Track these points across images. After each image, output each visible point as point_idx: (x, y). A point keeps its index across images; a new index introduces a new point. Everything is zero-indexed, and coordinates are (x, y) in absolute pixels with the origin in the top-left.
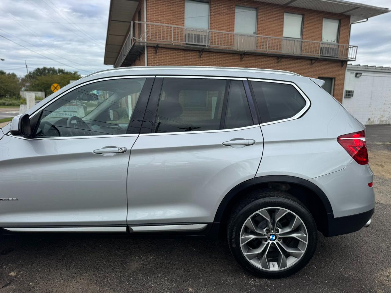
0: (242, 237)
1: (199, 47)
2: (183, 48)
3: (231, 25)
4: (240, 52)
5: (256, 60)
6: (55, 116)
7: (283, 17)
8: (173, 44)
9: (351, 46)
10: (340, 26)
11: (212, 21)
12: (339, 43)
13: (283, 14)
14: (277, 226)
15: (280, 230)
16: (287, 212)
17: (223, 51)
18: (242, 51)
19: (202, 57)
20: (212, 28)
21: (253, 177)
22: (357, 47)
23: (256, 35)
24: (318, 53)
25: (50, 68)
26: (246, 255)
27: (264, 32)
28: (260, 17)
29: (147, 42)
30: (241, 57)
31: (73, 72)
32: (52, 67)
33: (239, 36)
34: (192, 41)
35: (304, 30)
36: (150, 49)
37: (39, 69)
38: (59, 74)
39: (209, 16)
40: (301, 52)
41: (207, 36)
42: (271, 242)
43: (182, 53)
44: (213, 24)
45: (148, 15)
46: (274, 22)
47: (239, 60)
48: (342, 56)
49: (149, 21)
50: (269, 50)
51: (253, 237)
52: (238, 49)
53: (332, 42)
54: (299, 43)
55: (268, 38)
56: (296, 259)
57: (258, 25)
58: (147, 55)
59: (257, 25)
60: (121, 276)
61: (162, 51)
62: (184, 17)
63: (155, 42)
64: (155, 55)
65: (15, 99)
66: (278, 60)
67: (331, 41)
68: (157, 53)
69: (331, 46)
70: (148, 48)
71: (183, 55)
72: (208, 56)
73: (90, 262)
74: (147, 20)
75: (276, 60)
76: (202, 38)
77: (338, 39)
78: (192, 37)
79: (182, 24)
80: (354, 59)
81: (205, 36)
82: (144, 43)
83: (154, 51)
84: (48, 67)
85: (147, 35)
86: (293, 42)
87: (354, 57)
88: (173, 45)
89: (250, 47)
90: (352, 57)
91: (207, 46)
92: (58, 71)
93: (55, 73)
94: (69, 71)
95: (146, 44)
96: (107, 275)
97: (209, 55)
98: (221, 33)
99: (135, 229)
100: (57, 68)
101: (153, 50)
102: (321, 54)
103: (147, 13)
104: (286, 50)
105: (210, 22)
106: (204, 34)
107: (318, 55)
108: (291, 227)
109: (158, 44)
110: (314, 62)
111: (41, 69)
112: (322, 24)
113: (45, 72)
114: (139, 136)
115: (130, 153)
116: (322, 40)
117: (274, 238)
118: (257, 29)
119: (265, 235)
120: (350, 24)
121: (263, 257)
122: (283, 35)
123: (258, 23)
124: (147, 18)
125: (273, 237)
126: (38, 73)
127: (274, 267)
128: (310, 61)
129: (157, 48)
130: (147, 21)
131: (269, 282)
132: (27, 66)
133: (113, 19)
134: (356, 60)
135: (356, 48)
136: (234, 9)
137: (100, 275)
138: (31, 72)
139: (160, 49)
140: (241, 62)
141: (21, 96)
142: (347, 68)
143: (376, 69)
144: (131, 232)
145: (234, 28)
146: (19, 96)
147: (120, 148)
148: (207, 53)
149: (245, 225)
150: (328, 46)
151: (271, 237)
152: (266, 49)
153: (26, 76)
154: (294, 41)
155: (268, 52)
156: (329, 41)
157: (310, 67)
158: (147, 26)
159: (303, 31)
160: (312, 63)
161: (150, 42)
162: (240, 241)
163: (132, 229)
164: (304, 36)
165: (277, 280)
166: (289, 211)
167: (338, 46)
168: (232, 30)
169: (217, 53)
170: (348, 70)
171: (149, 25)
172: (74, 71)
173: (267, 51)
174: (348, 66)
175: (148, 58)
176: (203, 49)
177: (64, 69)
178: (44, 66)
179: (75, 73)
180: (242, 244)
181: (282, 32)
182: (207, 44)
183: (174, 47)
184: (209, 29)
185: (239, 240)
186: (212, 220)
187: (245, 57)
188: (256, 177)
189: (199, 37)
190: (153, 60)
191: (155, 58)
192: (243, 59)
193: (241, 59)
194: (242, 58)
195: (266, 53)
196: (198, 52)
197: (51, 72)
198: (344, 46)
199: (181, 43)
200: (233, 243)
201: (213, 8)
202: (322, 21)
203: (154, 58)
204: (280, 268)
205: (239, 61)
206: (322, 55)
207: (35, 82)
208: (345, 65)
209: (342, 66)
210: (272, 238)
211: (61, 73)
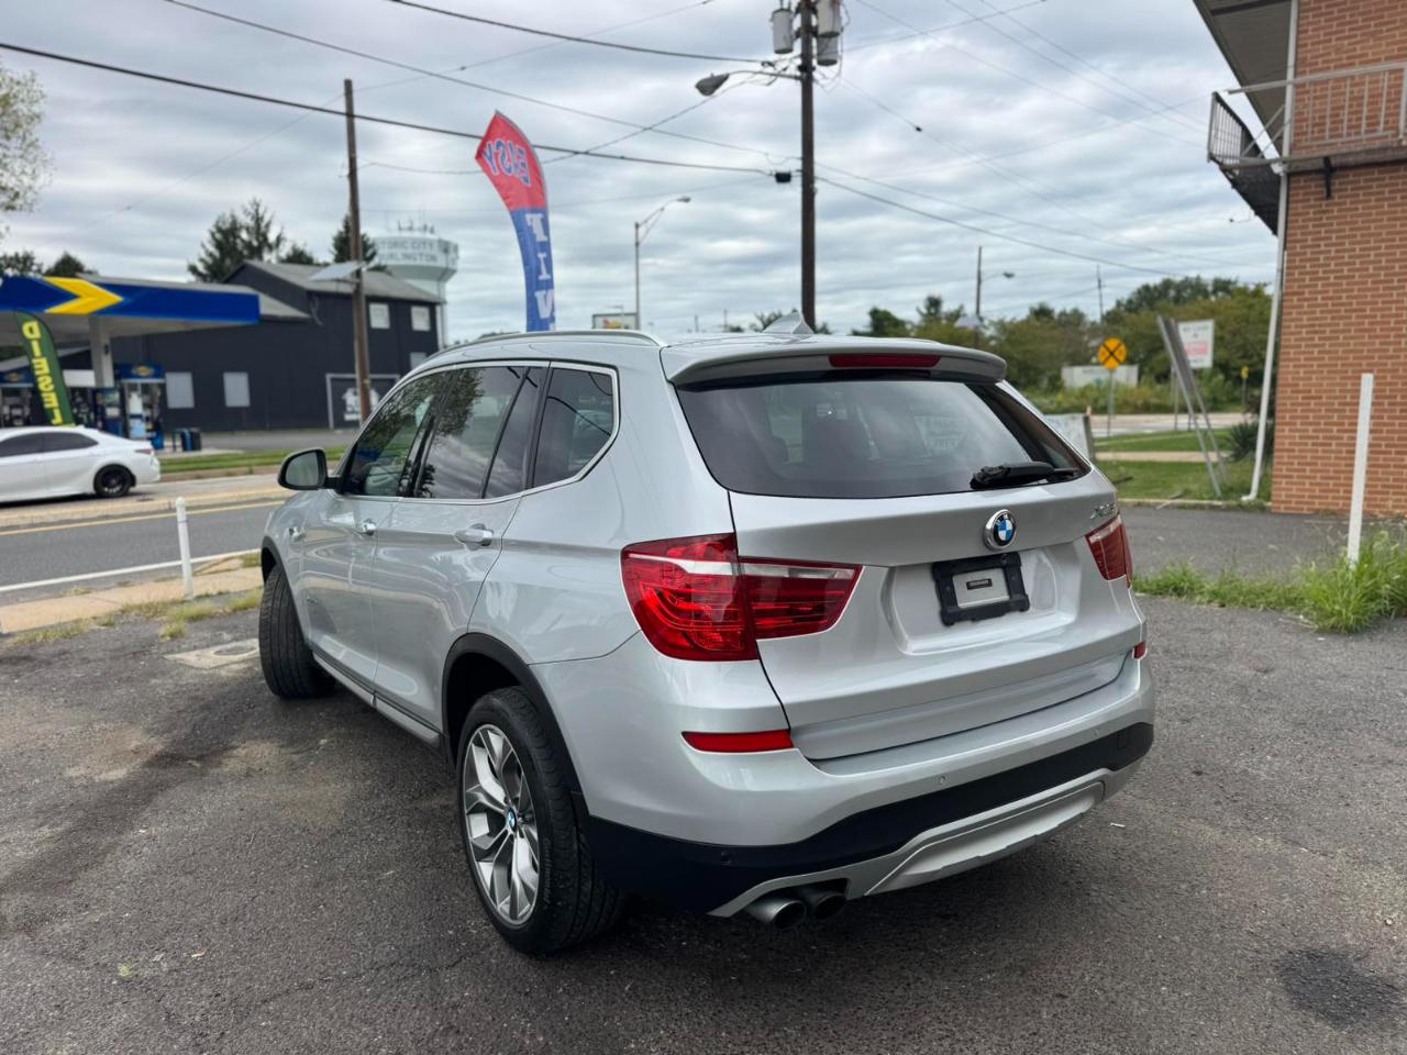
25: (1186, 280)
29: (1290, 157)
32: (1192, 274)
36: (1300, 182)
37: (1146, 288)
38: (1213, 299)
58: (1287, 210)
61: (1362, 178)
64: (1324, 203)
68: (1335, 195)
70: (1294, 178)
83: (1319, 189)
84: (1178, 279)
92: (1210, 288)
93: (1199, 297)
95: (1281, 169)
100: (1209, 276)
101: (1315, 186)
111: (1155, 287)
113: (1168, 294)
126: (1144, 303)
129: (1331, 175)
132: (1102, 284)
139: (1350, 172)
141: (1063, 382)
146: (1058, 383)
158: (1294, 94)
161: (1302, 154)
171: (1304, 86)
172: (1254, 284)
175: (1290, 219)
178: (1166, 277)
191: (1324, 216)
197: (1186, 293)
203: (1319, 216)
211: (1220, 294)
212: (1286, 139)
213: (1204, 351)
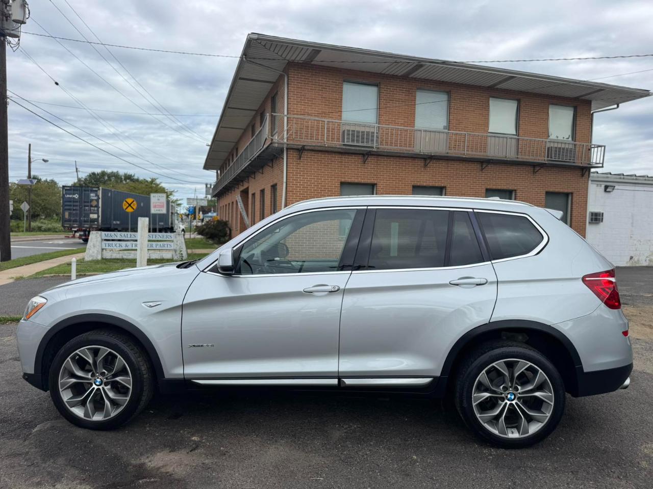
0: (475, 395)
1: (363, 149)
2: (340, 150)
3: (410, 116)
4: (424, 155)
5: (448, 166)
7: (489, 104)
8: (326, 145)
9: (594, 145)
10: (576, 116)
11: (382, 112)
12: (575, 141)
13: (489, 100)
14: (516, 383)
15: (519, 387)
16: (528, 365)
17: (398, 155)
18: (427, 154)
19: (366, 162)
20: (382, 121)
21: (488, 322)
22: (605, 147)
23: (446, 131)
24: (544, 157)
26: (480, 417)
27: (459, 127)
28: (453, 104)
29: (288, 143)
30: (425, 163)
31: (150, 180)
32: (115, 170)
33: (422, 132)
34: (353, 141)
35: (522, 122)
36: (291, 152)
38: (125, 182)
40: (518, 155)
41: (375, 133)
42: (509, 402)
43: (337, 157)
44: (383, 115)
46: (474, 111)
47: (422, 167)
48: (582, 160)
49: (291, 114)
50: (468, 152)
51: (487, 395)
52: (421, 151)
53: (565, 139)
54: (514, 142)
55: (467, 135)
56: (540, 424)
57: (451, 116)
58: (287, 161)
59: (449, 115)
61: (309, 154)
63: (299, 143)
64: (298, 160)
66: (482, 166)
67: (563, 138)
68: (302, 158)
69: (563, 146)
70: (289, 150)
71: (340, 161)
72: (376, 161)
74: (288, 111)
75: (479, 166)
76: (368, 136)
77: (574, 135)
78: (353, 135)
79: (339, 117)
80: (601, 165)
81: (373, 133)
82: (283, 144)
83: (297, 156)
84: (109, 171)
85: (287, 133)
86: (505, 140)
87: (601, 162)
89: (439, 147)
90: (598, 162)
91: (375, 148)
92: (123, 178)
93: (119, 181)
94: (141, 178)
95: (285, 146)
98: (396, 128)
99: (348, 381)
101: (295, 154)
102: (548, 157)
104: (494, 151)
105: (379, 114)
106: (372, 130)
107: (543, 159)
108: (532, 385)
109: (304, 146)
110: (538, 169)
111: (98, 174)
112: (548, 113)
114: (352, 273)
115: (344, 292)
116: (549, 136)
117: (513, 397)
118: (449, 121)
119: (502, 394)
120: (592, 112)
121: (500, 420)
122: (488, 129)
123: (449, 113)
124: (288, 108)
125: (511, 396)
127: (514, 435)
128: (532, 168)
130: (288, 113)
131: (507, 452)
132: (78, 170)
133: (231, 106)
134: (604, 166)
135: (603, 148)
136: (415, 94)
138: (82, 178)
139: (306, 152)
140: (425, 169)
142: (591, 178)
143: (636, 179)
144: (343, 385)
145: (414, 120)
147: (333, 287)
148: (374, 158)
149: (479, 380)
150: (559, 146)
151: (509, 396)
152: (464, 151)
154: (507, 138)
156: (560, 138)
157: (532, 176)
158: (288, 121)
159: (519, 124)
160: (535, 171)
161: (291, 142)
162: (473, 399)
163: (344, 382)
164: (521, 131)
165: (517, 450)
166: (530, 364)
167: (575, 145)
168: (412, 123)
169: (388, 157)
170: (592, 181)
171: (291, 118)
173: (465, 154)
174: (591, 175)
175: (288, 164)
176: (370, 151)
177: (133, 175)
178: (103, 170)
179: (153, 181)
180: (474, 403)
181: (487, 124)
182: (375, 145)
183: (327, 149)
184: (377, 123)
185: (472, 398)
186: (438, 374)
187: (431, 162)
188: (491, 321)
189: (363, 135)
190: (295, 167)
191: (299, 165)
192: (428, 166)
193: (425, 166)
194: (427, 164)
195: (464, 156)
196: (360, 156)
198: (583, 145)
199: (337, 144)
200: (465, 401)
201: (384, 93)
202: (548, 109)
204: (521, 435)
206: (549, 159)
208: (587, 173)
209: (583, 175)
210: (511, 398)
211: (128, 181)
212: (285, 136)
213: (162, 206)
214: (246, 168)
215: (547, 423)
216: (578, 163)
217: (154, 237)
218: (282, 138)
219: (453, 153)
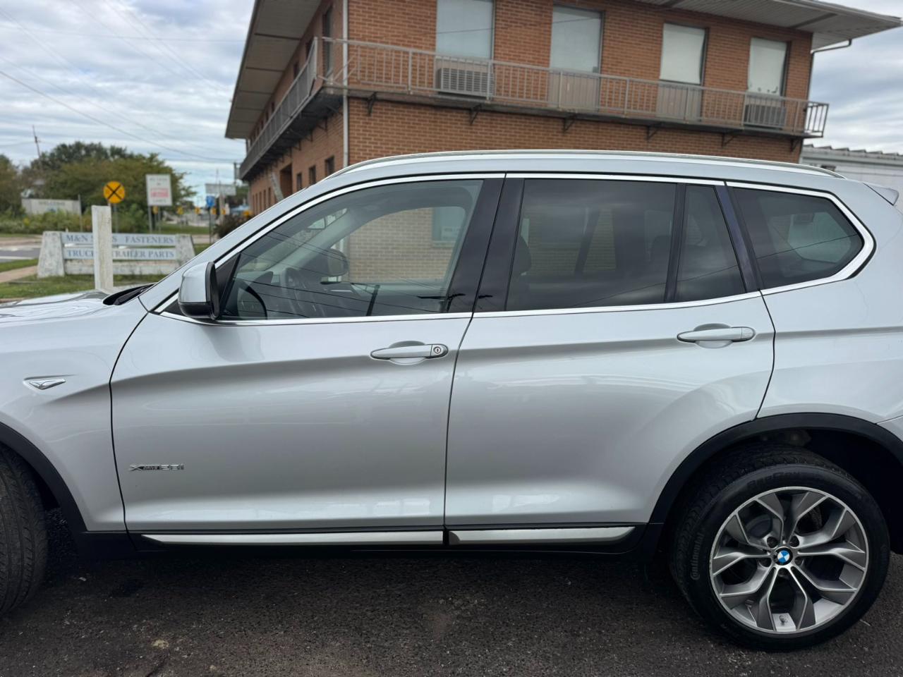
0: (715, 558)
1: (469, 100)
2: (433, 102)
3: (542, 49)
4: (564, 112)
5: (598, 132)
6: (124, 258)
7: (662, 34)
8: (411, 93)
9: (813, 103)
10: (789, 57)
11: (500, 41)
12: (785, 95)
13: (662, 27)
14: (795, 532)
15: (801, 539)
16: (823, 499)
17: (523, 111)
18: (568, 111)
19: (474, 123)
20: (499, 56)
21: (752, 418)
22: (828, 105)
23: (598, 75)
24: (741, 120)
25: (92, 145)
26: (723, 598)
27: (617, 69)
28: (608, 31)
29: (351, 86)
30: (564, 126)
31: (148, 156)
32: (96, 142)
33: (561, 76)
34: (453, 87)
35: (709, 64)
36: (355, 103)
37: (64, 146)
38: (112, 159)
39: (492, 29)
40: (701, 116)
41: (489, 75)
42: (778, 567)
43: (429, 114)
44: (501, 46)
45: (353, 23)
46: (640, 45)
47: (559, 132)
48: (793, 126)
49: (353, 39)
50: (629, 110)
51: (740, 556)
52: (560, 106)
53: (770, 93)
54: (697, 96)
55: (628, 82)
56: (838, 605)
57: (604, 52)
58: (349, 118)
59: (603, 50)
60: (420, 647)
61: (384, 108)
62: (435, 30)
63: (366, 88)
64: (367, 118)
65: (10, 217)
66: (648, 133)
67: (768, 91)
68: (372, 114)
69: (768, 104)
70: (352, 100)
71: (433, 120)
72: (489, 121)
73: (335, 612)
74: (348, 34)
75: (643, 133)
76: (475, 79)
77: (784, 87)
78: (454, 78)
79: (431, 47)
80: (819, 134)
81: (485, 74)
82: (342, 89)
83: (364, 109)
84: (87, 142)
85: (349, 71)
86: (685, 92)
87: (821, 129)
88: (409, 95)
89: (585, 102)
90: (816, 129)
91: (488, 99)
92: (109, 152)
93: (103, 157)
94: (136, 153)
95: (345, 92)
96: (386, 644)
97: (491, 119)
98: (521, 68)
99: (463, 536)
100: (107, 144)
101: (362, 107)
102: (745, 120)
103: (348, 18)
104: (666, 110)
105: (495, 42)
106: (483, 70)
107: (738, 123)
108: (829, 533)
109: (375, 93)
110: (729, 139)
111: (70, 147)
112: (749, 51)
113: (80, 153)
114: (472, 318)
115: (458, 357)
116: (747, 88)
117: (787, 557)
118: (602, 60)
119: (765, 551)
120: (812, 51)
121: (762, 600)
122: (659, 75)
123: (603, 46)
124: (349, 30)
125: (784, 555)
126: (63, 157)
127: (786, 626)
128: (721, 138)
129: (371, 103)
130: (349, 38)
131: (773, 659)
132: (38, 140)
133: (258, 31)
134: (824, 134)
135: (825, 107)
136: (551, 13)
137: (369, 645)
138: (46, 152)
139: (379, 103)
140: (564, 136)
141: (24, 210)
142: (803, 155)
143: (866, 157)
144: (451, 543)
145: (549, 56)
146: (21, 210)
147: (434, 346)
148: (487, 115)
149: (724, 529)
150: (763, 103)
151: (780, 556)
152: (624, 107)
153: (35, 163)
154: (687, 89)
155: (626, 115)
156: (764, 91)
157: (720, 150)
158: (349, 51)
159: (705, 67)
160: (725, 141)
161: (355, 87)
162: (711, 566)
163: (455, 536)
164: (708, 79)
165: (791, 655)
166: (828, 495)
167: (784, 103)
168: (546, 61)
169: (509, 115)
170: (805, 158)
171: (353, 46)
172: (149, 153)
173: (626, 113)
174: (804, 149)
175: (351, 124)
176: (480, 105)
177: (123, 148)
178: (77, 140)
179: (153, 157)
180: (714, 572)
181: (657, 67)
182: (488, 94)
183: (413, 100)
184: (491, 58)
185: (709, 563)
186: (645, 519)
187: (574, 125)
188: (758, 416)
189: (469, 78)
190: (361, 129)
191: (368, 126)
192: (568, 131)
193: (565, 131)
194: (566, 127)
195: (624, 116)
196: (465, 112)
197: (94, 154)
198: (797, 103)
199: (428, 91)
200: (695, 569)
201: (502, 9)
202: (749, 45)
203: (364, 125)
204: (801, 628)
205: (560, 134)
206: (747, 123)
207: (57, 176)
208: (798, 147)
209: (792, 150)
210: (783, 559)
211: (116, 157)
212: (345, 76)
213: (166, 195)
214: (284, 133)
215: (851, 604)
216: (788, 130)
217: (145, 240)
218: (341, 79)
219: (607, 110)
